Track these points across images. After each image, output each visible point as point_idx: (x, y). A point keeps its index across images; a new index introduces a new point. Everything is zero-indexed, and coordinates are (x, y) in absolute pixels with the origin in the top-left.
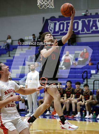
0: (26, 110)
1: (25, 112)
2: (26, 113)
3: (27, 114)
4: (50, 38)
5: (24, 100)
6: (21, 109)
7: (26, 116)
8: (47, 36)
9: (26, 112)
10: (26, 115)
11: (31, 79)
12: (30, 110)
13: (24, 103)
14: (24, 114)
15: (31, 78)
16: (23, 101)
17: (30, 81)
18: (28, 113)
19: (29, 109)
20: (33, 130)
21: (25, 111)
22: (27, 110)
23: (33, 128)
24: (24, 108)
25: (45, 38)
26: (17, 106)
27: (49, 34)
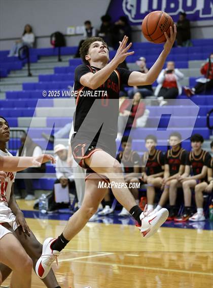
0: (72, 204)
1: (70, 210)
4: (101, 54)
5: (67, 182)
6: (59, 203)
8: (94, 47)
9: (73, 210)
13: (67, 189)
16: (64, 184)
19: (79, 203)
20: (90, 254)
21: (70, 207)
22: (74, 204)
23: (88, 250)
24: (66, 201)
25: (89, 49)
26: (51, 196)
27: (100, 43)
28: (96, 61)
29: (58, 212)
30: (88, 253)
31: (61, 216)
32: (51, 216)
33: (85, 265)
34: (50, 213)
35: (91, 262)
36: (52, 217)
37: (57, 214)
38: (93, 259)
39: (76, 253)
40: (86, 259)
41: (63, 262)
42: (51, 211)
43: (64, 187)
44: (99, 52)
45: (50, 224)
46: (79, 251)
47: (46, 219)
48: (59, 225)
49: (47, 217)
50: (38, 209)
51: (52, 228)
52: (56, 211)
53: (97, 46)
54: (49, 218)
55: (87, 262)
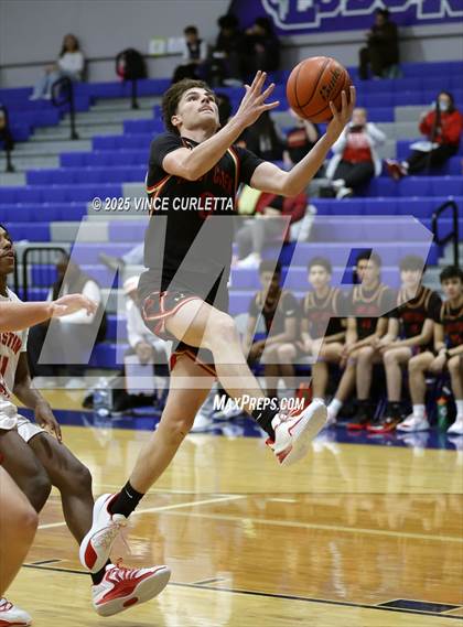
0: (159, 396)
4: (204, 115)
6: (133, 396)
8: (189, 100)
14: (151, 422)
20: (198, 497)
21: (155, 403)
23: (193, 489)
25: (180, 104)
27: (202, 92)
28: (193, 128)
29: (133, 414)
30: (192, 497)
31: (139, 421)
32: (118, 422)
33: (187, 519)
34: (117, 415)
35: (198, 515)
36: (121, 425)
37: (130, 419)
38: (202, 509)
39: (169, 497)
40: (190, 509)
41: (143, 514)
42: (118, 410)
44: (200, 110)
45: (116, 437)
46: (174, 491)
47: (108, 427)
48: (133, 438)
49: (110, 424)
50: (91, 407)
51: (121, 446)
52: (129, 411)
53: (194, 98)
54: (114, 427)
55: (192, 515)
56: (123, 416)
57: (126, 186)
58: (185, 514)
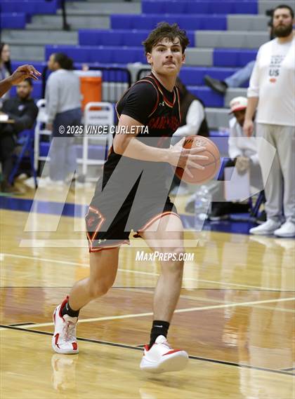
0: (254, 205)
1: (251, 216)
2: (253, 219)
3: (256, 225)
5: (247, 165)
6: (230, 203)
7: (252, 234)
9: (256, 216)
10: (252, 230)
11: (277, 73)
12: (273, 208)
14: (245, 226)
15: (275, 69)
16: (243, 169)
17: (273, 81)
18: (265, 220)
19: (267, 203)
20: (282, 294)
21: (250, 210)
22: (258, 206)
23: (280, 287)
24: (243, 198)
26: (217, 190)
29: (229, 220)
30: (277, 294)
31: (235, 226)
32: (215, 225)
33: (272, 313)
34: (215, 219)
35: (283, 309)
36: (219, 228)
37: (226, 223)
38: (286, 305)
39: (258, 293)
40: (275, 304)
41: (237, 307)
42: (216, 216)
43: (241, 173)
45: (213, 239)
46: (262, 288)
47: (208, 230)
48: (229, 241)
49: (209, 228)
50: (193, 212)
51: (218, 247)
52: (226, 217)
54: (212, 230)
55: (277, 309)
56: (220, 220)
57: (231, 18)
58: (272, 308)
